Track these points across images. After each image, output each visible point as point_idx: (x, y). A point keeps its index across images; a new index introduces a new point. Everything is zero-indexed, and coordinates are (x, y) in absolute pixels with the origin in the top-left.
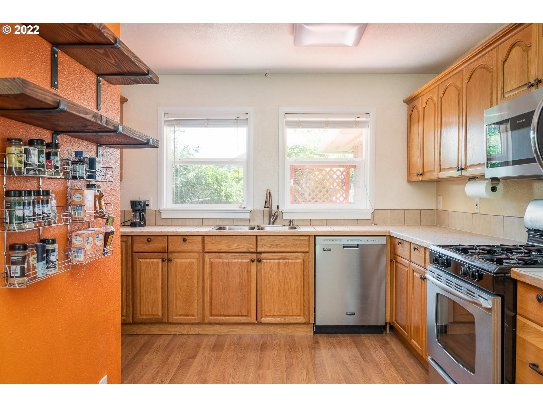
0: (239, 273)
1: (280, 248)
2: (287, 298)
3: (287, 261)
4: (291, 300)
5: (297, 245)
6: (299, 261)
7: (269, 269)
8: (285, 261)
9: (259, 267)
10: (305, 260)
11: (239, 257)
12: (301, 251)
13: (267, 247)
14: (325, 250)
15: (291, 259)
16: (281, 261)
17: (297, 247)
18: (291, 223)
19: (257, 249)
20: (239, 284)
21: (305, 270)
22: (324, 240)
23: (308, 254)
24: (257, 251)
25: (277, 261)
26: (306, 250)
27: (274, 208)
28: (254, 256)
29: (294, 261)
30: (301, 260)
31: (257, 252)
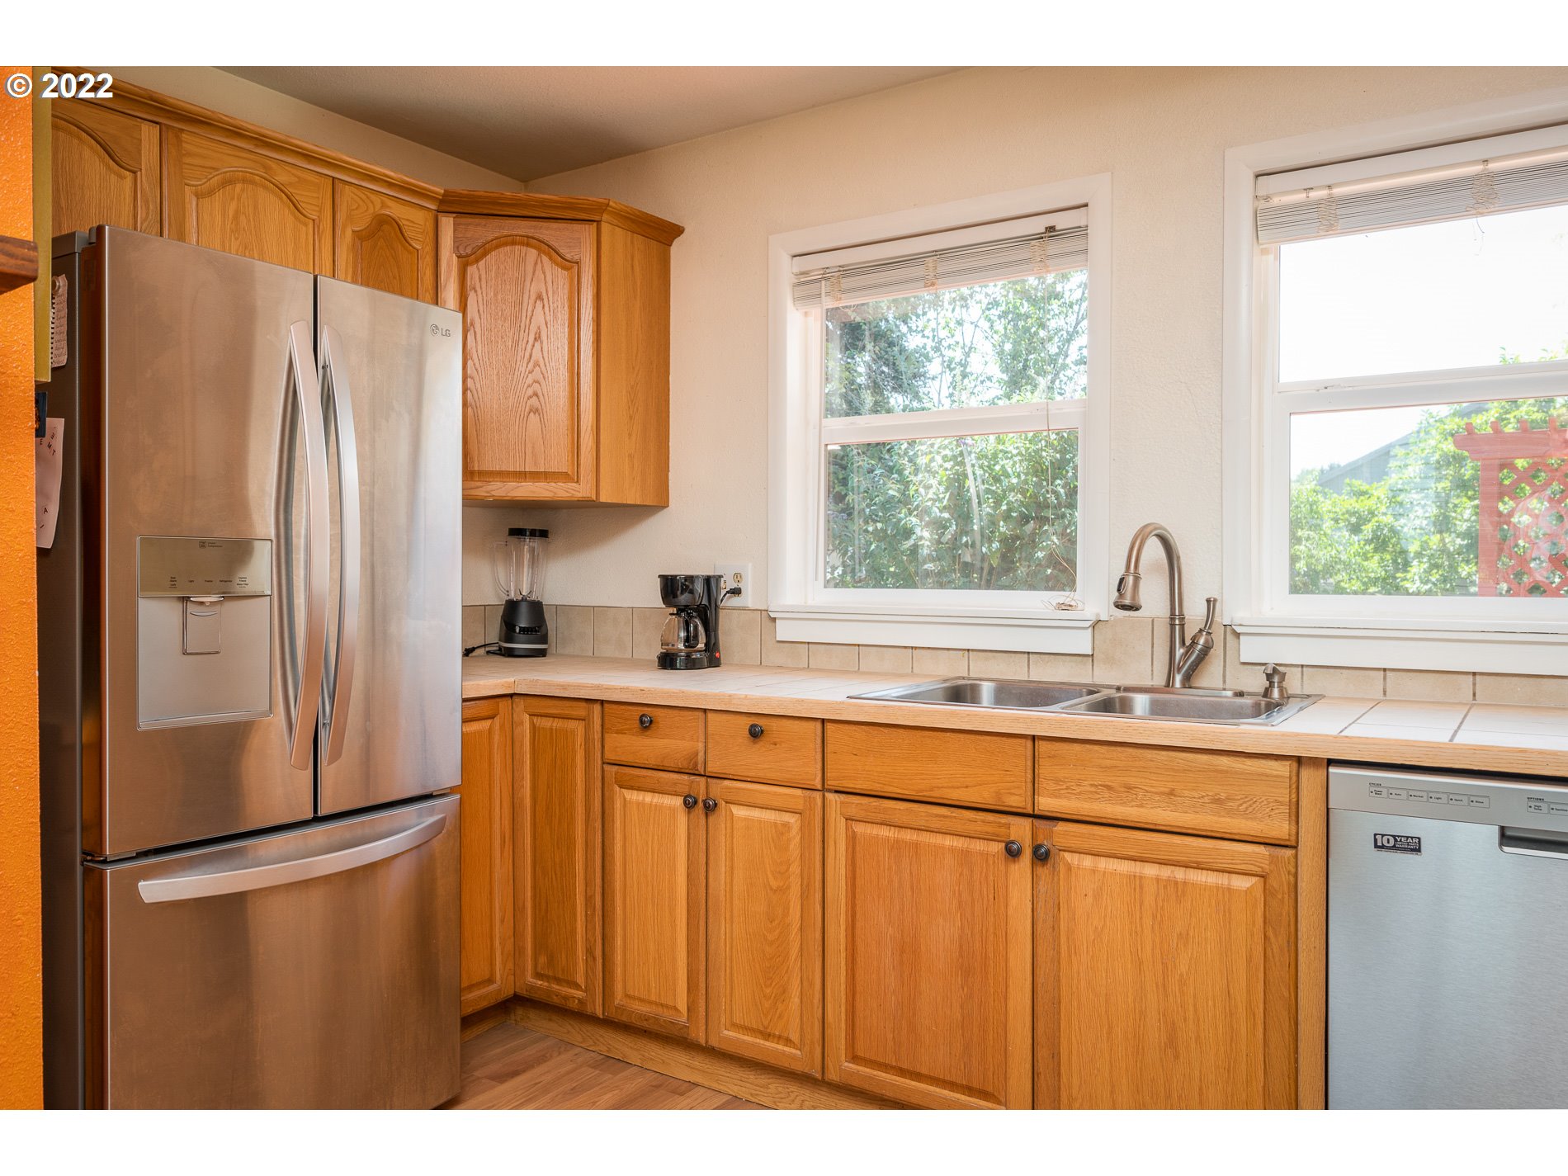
0: (960, 895)
1: (1141, 806)
2: (1177, 1057)
3: (1180, 874)
4: (1197, 1073)
5: (1228, 799)
6: (1242, 883)
7: (1090, 899)
8: (1166, 872)
9: (1041, 883)
10: (1273, 882)
11: (959, 827)
12: (1252, 833)
13: (1080, 794)
14: (1383, 847)
15: (1199, 866)
16: (1150, 870)
17: (1231, 813)
18: (1271, 684)
19: (1036, 797)
20: (961, 946)
21: (1270, 933)
22: (1378, 793)
23: (1289, 852)
24: (1036, 808)
25: (1125, 867)
26: (1280, 828)
27: (1195, 611)
28: (1021, 831)
29: (1210, 878)
30: (1254, 880)
31: (1036, 812)
